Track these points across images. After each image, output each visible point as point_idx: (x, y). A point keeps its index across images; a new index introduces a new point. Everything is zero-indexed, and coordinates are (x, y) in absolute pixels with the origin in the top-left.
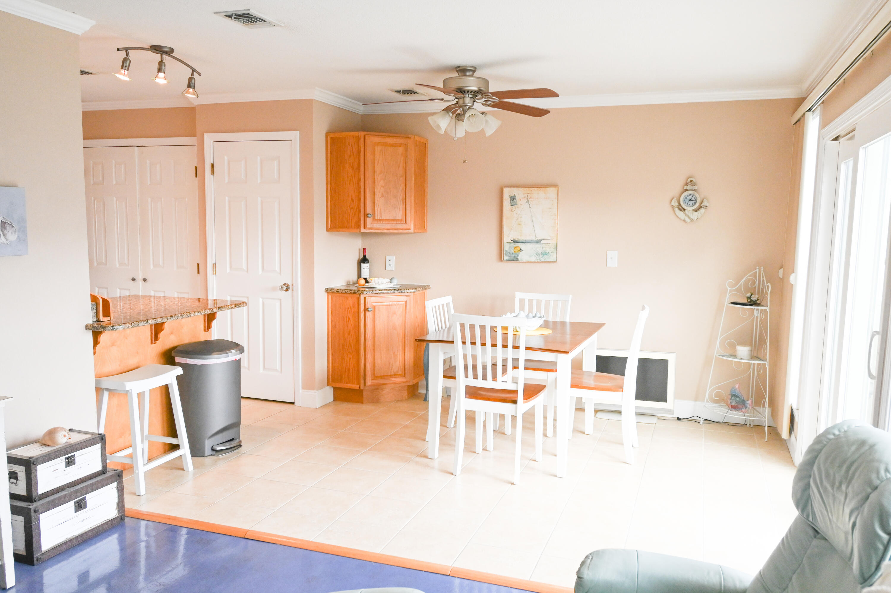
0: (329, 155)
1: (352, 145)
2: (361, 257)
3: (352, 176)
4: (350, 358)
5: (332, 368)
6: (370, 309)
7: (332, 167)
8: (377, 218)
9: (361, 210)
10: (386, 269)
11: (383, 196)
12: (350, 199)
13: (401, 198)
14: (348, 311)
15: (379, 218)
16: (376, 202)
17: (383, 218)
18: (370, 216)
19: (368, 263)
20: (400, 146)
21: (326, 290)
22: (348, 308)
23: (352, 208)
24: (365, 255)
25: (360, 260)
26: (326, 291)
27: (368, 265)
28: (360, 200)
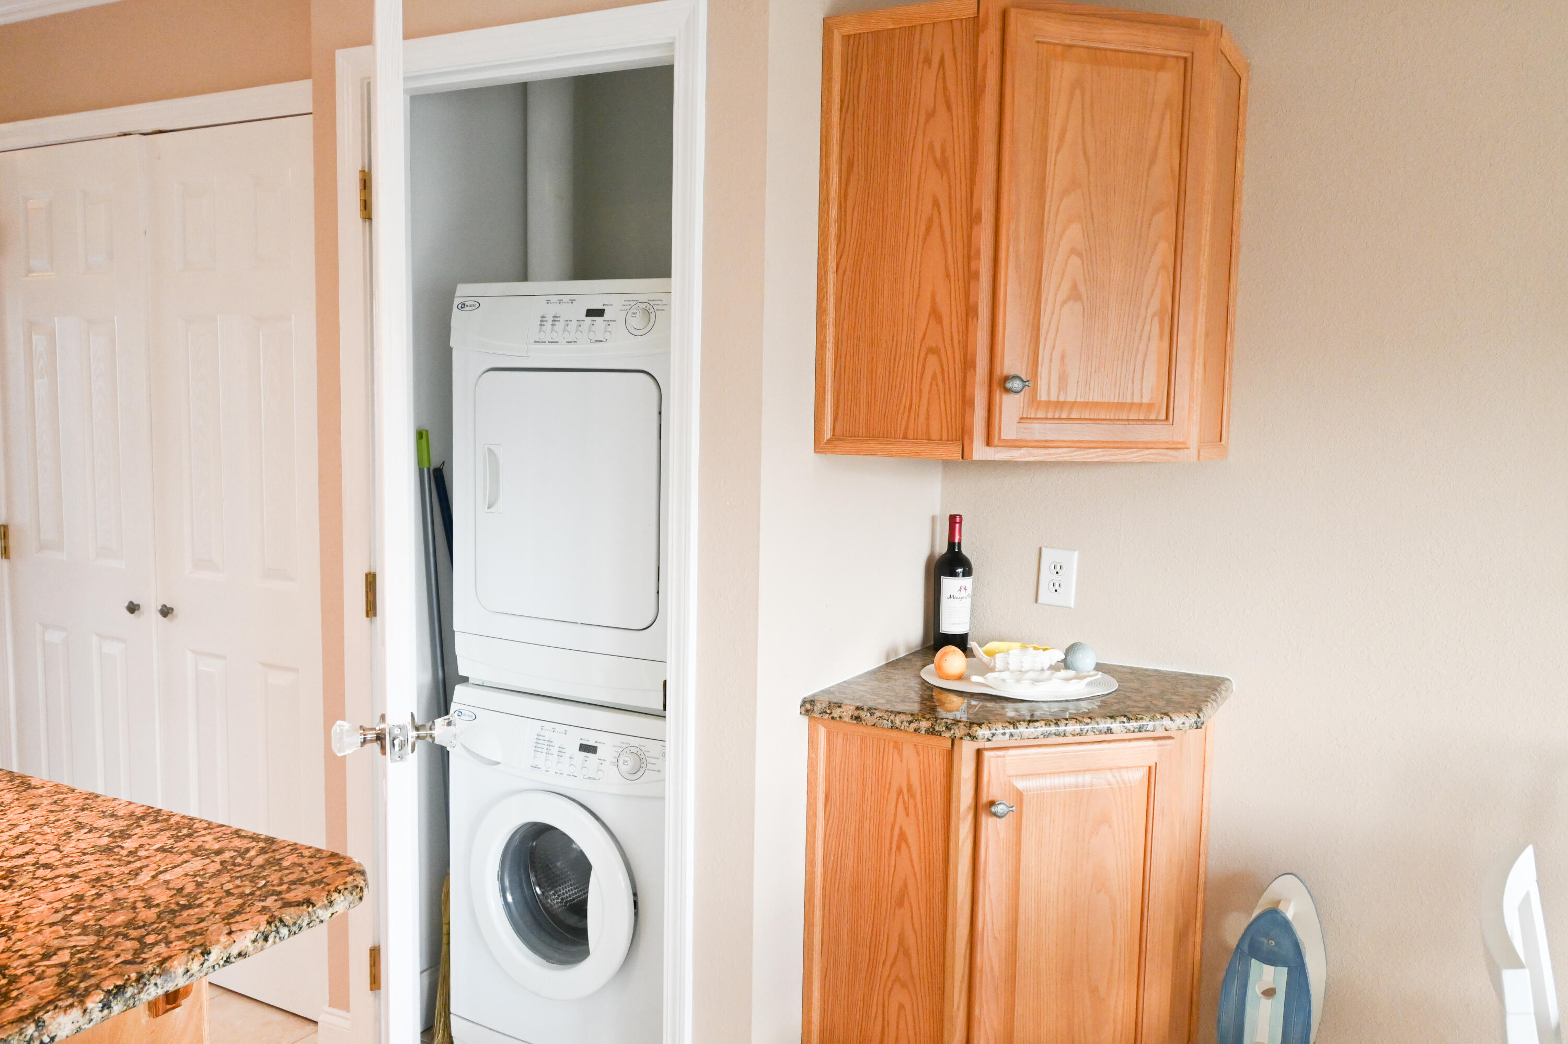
0: (836, 113)
1: (942, 62)
2: (942, 548)
3: (936, 204)
4: (901, 1007)
5: (822, 1031)
6: (999, 809)
7: (848, 168)
8: (1044, 398)
9: (974, 356)
10: (1040, 600)
11: (1075, 295)
12: (926, 308)
13: (1155, 305)
14: (901, 805)
15: (1053, 398)
16: (1044, 320)
17: (1071, 398)
18: (1015, 385)
19: (968, 573)
20: (1160, 67)
21: (808, 706)
22: (900, 792)
23: (932, 351)
24: (957, 541)
25: (933, 565)
26: (807, 711)
27: (967, 582)
28: (971, 311)
